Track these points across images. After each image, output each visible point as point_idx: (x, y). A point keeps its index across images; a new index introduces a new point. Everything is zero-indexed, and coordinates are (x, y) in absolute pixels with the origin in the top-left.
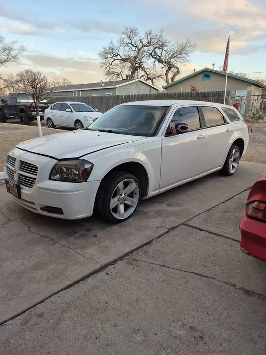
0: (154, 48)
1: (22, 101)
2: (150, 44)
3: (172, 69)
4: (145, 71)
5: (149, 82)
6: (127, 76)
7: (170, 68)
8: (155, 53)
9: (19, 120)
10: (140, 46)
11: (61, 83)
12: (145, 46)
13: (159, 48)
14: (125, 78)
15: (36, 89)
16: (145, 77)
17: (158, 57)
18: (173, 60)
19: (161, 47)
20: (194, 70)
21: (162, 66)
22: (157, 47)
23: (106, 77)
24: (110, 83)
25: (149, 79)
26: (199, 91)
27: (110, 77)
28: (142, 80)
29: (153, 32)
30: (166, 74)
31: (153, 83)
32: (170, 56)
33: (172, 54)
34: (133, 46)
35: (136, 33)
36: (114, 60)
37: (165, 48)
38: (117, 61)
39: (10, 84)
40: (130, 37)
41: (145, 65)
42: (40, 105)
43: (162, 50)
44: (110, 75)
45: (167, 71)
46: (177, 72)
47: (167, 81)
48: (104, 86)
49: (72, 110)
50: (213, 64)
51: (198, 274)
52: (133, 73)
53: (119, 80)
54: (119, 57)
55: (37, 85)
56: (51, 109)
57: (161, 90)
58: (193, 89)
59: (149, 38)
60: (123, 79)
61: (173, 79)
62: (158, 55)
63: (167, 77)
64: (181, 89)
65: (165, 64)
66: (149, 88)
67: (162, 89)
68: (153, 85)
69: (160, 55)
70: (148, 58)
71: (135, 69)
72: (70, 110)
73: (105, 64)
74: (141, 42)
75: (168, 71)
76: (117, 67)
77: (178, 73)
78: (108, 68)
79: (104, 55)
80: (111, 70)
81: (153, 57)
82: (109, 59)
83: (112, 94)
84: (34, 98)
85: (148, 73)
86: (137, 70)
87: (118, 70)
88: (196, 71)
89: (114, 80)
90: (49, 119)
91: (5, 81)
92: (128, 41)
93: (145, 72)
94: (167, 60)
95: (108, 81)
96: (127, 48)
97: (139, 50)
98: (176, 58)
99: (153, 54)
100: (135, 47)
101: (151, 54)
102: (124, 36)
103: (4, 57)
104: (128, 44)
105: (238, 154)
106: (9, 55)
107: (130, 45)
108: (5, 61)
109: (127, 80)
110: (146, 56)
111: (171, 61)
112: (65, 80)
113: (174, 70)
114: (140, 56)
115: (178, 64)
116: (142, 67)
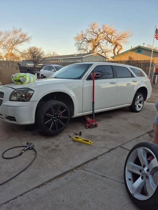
0: (107, 34)
1: (29, 65)
2: (105, 31)
3: (118, 46)
5: (103, 54)
6: (90, 51)
7: (116, 46)
8: (108, 37)
10: (99, 33)
11: (52, 54)
12: (102, 33)
13: (110, 34)
15: (35, 57)
16: (100, 51)
17: (109, 40)
19: (111, 34)
20: (132, 47)
21: (112, 45)
23: (78, 51)
24: (80, 55)
25: (103, 52)
26: (134, 60)
28: (99, 53)
30: (114, 50)
31: (105, 55)
32: (117, 39)
33: (118, 37)
36: (83, 41)
37: (114, 34)
38: (84, 42)
39: (23, 55)
40: (93, 28)
41: (101, 44)
42: (37, 67)
44: (80, 50)
46: (121, 48)
47: (114, 54)
48: (76, 56)
50: (144, 44)
52: (93, 49)
53: (85, 53)
54: (86, 40)
55: (36, 55)
56: (44, 69)
57: (111, 59)
58: (130, 58)
59: (104, 29)
60: (88, 53)
61: (117, 53)
62: (109, 39)
64: (123, 59)
66: (103, 58)
69: (110, 38)
72: (54, 70)
73: (77, 43)
74: (99, 31)
75: (115, 48)
76: (84, 45)
78: (79, 46)
79: (77, 38)
80: (81, 47)
82: (80, 41)
83: (80, 61)
84: (34, 63)
85: (103, 49)
86: (96, 47)
87: (85, 48)
89: (82, 53)
90: (42, 75)
91: (21, 53)
92: (92, 30)
93: (101, 48)
94: (115, 41)
95: (79, 53)
96: (91, 35)
98: (120, 40)
99: (106, 38)
100: (96, 34)
101: (105, 38)
102: (89, 27)
103: (21, 40)
104: (91, 32)
105: (142, 98)
106: (24, 39)
107: (93, 33)
108: (21, 42)
109: (90, 53)
110: (102, 39)
111: (117, 42)
112: (54, 53)
113: (119, 47)
114: (98, 39)
115: (122, 44)
116: (99, 45)
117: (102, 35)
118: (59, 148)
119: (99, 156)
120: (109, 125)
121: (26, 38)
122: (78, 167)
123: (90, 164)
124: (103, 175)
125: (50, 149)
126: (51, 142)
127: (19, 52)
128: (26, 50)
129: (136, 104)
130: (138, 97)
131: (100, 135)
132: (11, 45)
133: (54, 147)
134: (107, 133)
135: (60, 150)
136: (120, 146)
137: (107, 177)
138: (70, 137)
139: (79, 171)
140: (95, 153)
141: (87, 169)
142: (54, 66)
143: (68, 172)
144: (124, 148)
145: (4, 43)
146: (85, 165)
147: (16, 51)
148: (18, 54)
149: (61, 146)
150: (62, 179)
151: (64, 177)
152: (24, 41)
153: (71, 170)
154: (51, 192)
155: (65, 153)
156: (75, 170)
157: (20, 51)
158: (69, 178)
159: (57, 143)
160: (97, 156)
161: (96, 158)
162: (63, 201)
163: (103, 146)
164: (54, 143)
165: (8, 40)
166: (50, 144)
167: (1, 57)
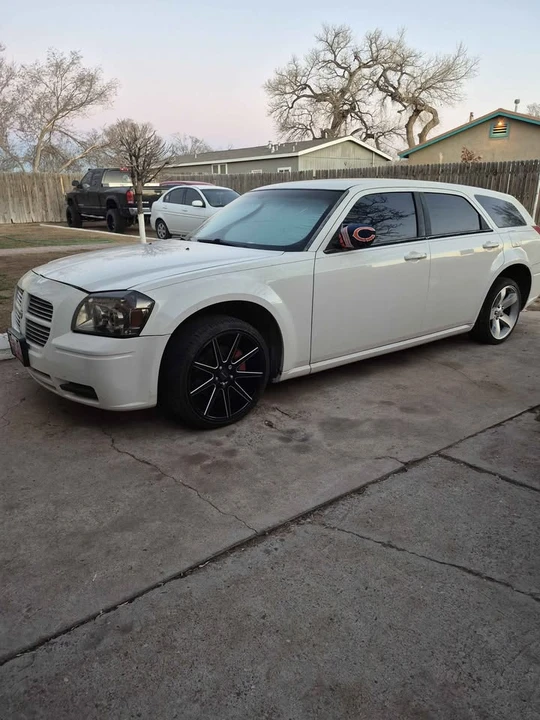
0: (385, 70)
1: (111, 185)
2: (375, 60)
3: (422, 114)
4: (362, 120)
5: (370, 144)
6: (323, 132)
7: (417, 112)
8: (387, 80)
9: (105, 223)
10: (355, 65)
11: (189, 147)
12: (366, 66)
13: (395, 70)
14: (318, 134)
15: (137, 158)
16: (360, 133)
17: (391, 89)
18: (424, 95)
19: (399, 67)
20: (472, 115)
21: (401, 107)
22: (390, 68)
23: (280, 135)
24: (288, 146)
25: (372, 136)
26: (482, 161)
27: (287, 135)
28: (356, 138)
29: (383, 35)
30: (408, 126)
31: (378, 144)
32: (419, 86)
33: (423, 81)
34: (339, 66)
35: (347, 39)
36: (299, 98)
37: (408, 69)
38: (302, 101)
39: (90, 149)
40: (335, 45)
41: (363, 108)
42: (145, 192)
43: (402, 74)
44: (288, 129)
45: (410, 118)
46: (433, 120)
47: (409, 140)
48: (275, 153)
49: (204, 203)
50: (517, 102)
52: (335, 125)
53: (307, 139)
54: (307, 92)
55: (139, 149)
56: (164, 201)
57: (395, 159)
58: (468, 156)
59: (374, 49)
60: (314, 138)
61: (421, 136)
62: (392, 86)
63: (409, 132)
64: (441, 157)
65: (406, 104)
66: (369, 155)
67: (398, 158)
68: (378, 148)
69: (396, 85)
70: (371, 90)
71: (340, 117)
72: (200, 203)
73: (278, 106)
74: (356, 57)
75: (411, 120)
76: (303, 107)
77: (435, 122)
78: (285, 115)
79: (276, 87)
80: (292, 118)
81: (381, 89)
82: (287, 96)
83: (290, 169)
84: (133, 177)
85: (369, 124)
86: (344, 117)
87: (304, 120)
88: (475, 118)
89: (296, 139)
90: (159, 221)
91: (82, 144)
92: (330, 57)
94: (411, 95)
95: (283, 141)
96: (324, 72)
97: (352, 75)
98: (432, 91)
99: (380, 83)
100: (343, 68)
101: (377, 83)
102: (321, 46)
103: (80, 96)
104: (328, 62)
105: (514, 297)
106: (89, 92)
107: (333, 65)
108: (82, 104)
109: (322, 139)
110: (366, 87)
111: (421, 96)
112: (197, 141)
113: (426, 116)
114: (353, 88)
115: (436, 104)
116: (357, 110)
117: (366, 71)
118: (238, 458)
119: (370, 483)
120: (398, 387)
121: (98, 87)
122: (305, 515)
123: (341, 509)
124: (385, 541)
125: (208, 462)
126: (210, 442)
127: (75, 140)
128: (100, 132)
129: (492, 316)
130: (503, 292)
131: (368, 420)
132: (48, 116)
133: (221, 458)
134: (394, 413)
135: (241, 467)
136: (438, 453)
137: (400, 546)
138: (270, 425)
139: (309, 527)
140: (356, 473)
141: (335, 523)
142: (199, 187)
143: (273, 530)
144: (453, 460)
145: (21, 110)
146: (326, 512)
147: (65, 139)
148: (71, 149)
149: (244, 453)
150: (256, 552)
151: (262, 546)
152: (92, 100)
153: (280, 526)
154: (224, 592)
155: (259, 475)
156: (294, 527)
157: (79, 139)
158: (276, 549)
159: (228, 444)
160: (364, 483)
161: (360, 491)
162: (264, 617)
163: (381, 452)
164: (218, 444)
165: (35, 97)
166: (208, 446)
167: (15, 159)
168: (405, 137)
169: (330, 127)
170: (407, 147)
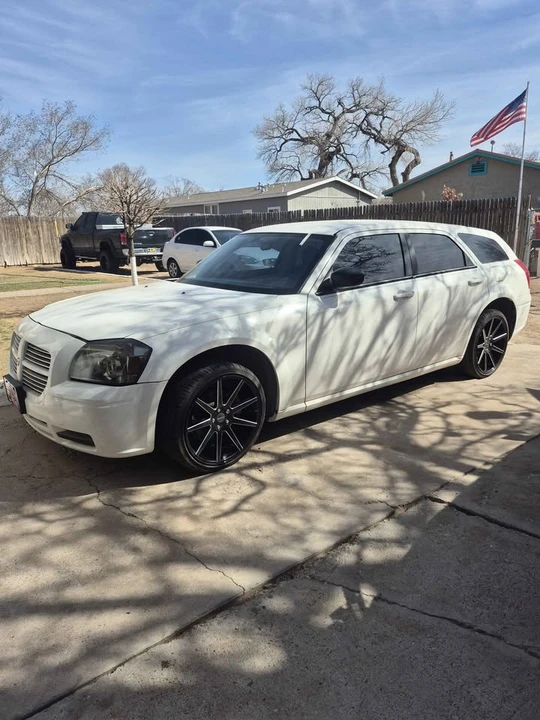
0: (367, 115)
2: (357, 105)
3: (404, 154)
4: (347, 161)
5: (355, 184)
6: (310, 173)
7: (399, 154)
8: (369, 124)
9: (98, 264)
10: (338, 111)
11: (182, 188)
12: (349, 111)
13: (377, 114)
14: (306, 175)
15: (129, 204)
16: (346, 173)
17: (374, 132)
18: (405, 137)
19: (381, 112)
20: (451, 155)
21: (384, 149)
22: (372, 113)
23: (270, 176)
24: (277, 187)
25: (354, 176)
26: (462, 200)
27: (277, 175)
28: (342, 178)
29: (363, 85)
30: (392, 166)
31: (363, 184)
32: (400, 128)
33: (404, 123)
34: (323, 111)
35: (331, 87)
36: (286, 141)
37: (389, 113)
40: (319, 92)
41: (348, 149)
43: (384, 118)
44: (277, 171)
45: (393, 158)
46: (415, 159)
47: (394, 180)
48: (265, 194)
50: (493, 143)
51: (461, 625)
52: (322, 166)
53: (295, 180)
56: (176, 242)
57: (379, 198)
58: (449, 194)
59: (356, 95)
60: (302, 179)
61: (405, 175)
62: (374, 129)
63: (393, 172)
64: (424, 195)
65: (389, 146)
66: (355, 194)
67: (383, 196)
68: (364, 188)
69: (378, 128)
70: (354, 133)
71: (327, 159)
73: (267, 149)
74: (339, 103)
75: (395, 160)
76: (290, 155)
77: (416, 162)
78: (274, 157)
79: (265, 132)
80: (280, 161)
81: (364, 132)
82: (276, 140)
83: (279, 208)
85: (354, 164)
86: (330, 159)
87: (293, 162)
88: (455, 157)
89: (284, 180)
90: (171, 260)
91: (77, 188)
92: (315, 103)
94: (393, 138)
95: (272, 182)
96: (310, 117)
97: (336, 119)
98: (412, 133)
99: (364, 127)
100: (328, 113)
101: (360, 126)
102: (306, 94)
103: (74, 143)
104: (313, 108)
106: (82, 137)
107: (318, 111)
108: (77, 150)
109: (310, 180)
110: (350, 130)
111: (402, 138)
112: (189, 182)
114: (337, 131)
115: (417, 145)
116: (342, 152)
117: (349, 116)
121: (92, 134)
127: (69, 184)
128: (94, 176)
132: (43, 162)
145: (17, 157)
147: (60, 183)
148: (64, 192)
152: (86, 146)
157: (74, 183)
165: (30, 144)
167: (10, 202)
168: (389, 176)
169: (317, 168)
170: (391, 186)
